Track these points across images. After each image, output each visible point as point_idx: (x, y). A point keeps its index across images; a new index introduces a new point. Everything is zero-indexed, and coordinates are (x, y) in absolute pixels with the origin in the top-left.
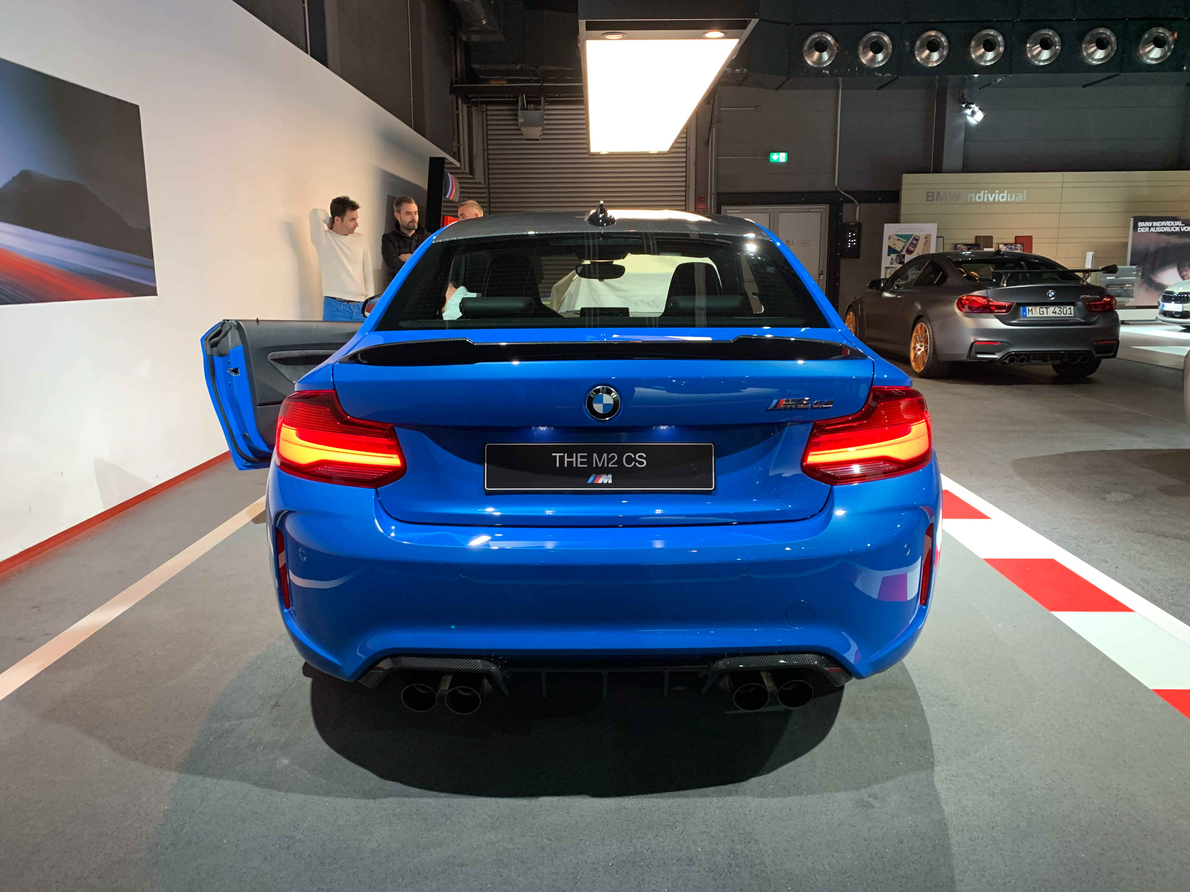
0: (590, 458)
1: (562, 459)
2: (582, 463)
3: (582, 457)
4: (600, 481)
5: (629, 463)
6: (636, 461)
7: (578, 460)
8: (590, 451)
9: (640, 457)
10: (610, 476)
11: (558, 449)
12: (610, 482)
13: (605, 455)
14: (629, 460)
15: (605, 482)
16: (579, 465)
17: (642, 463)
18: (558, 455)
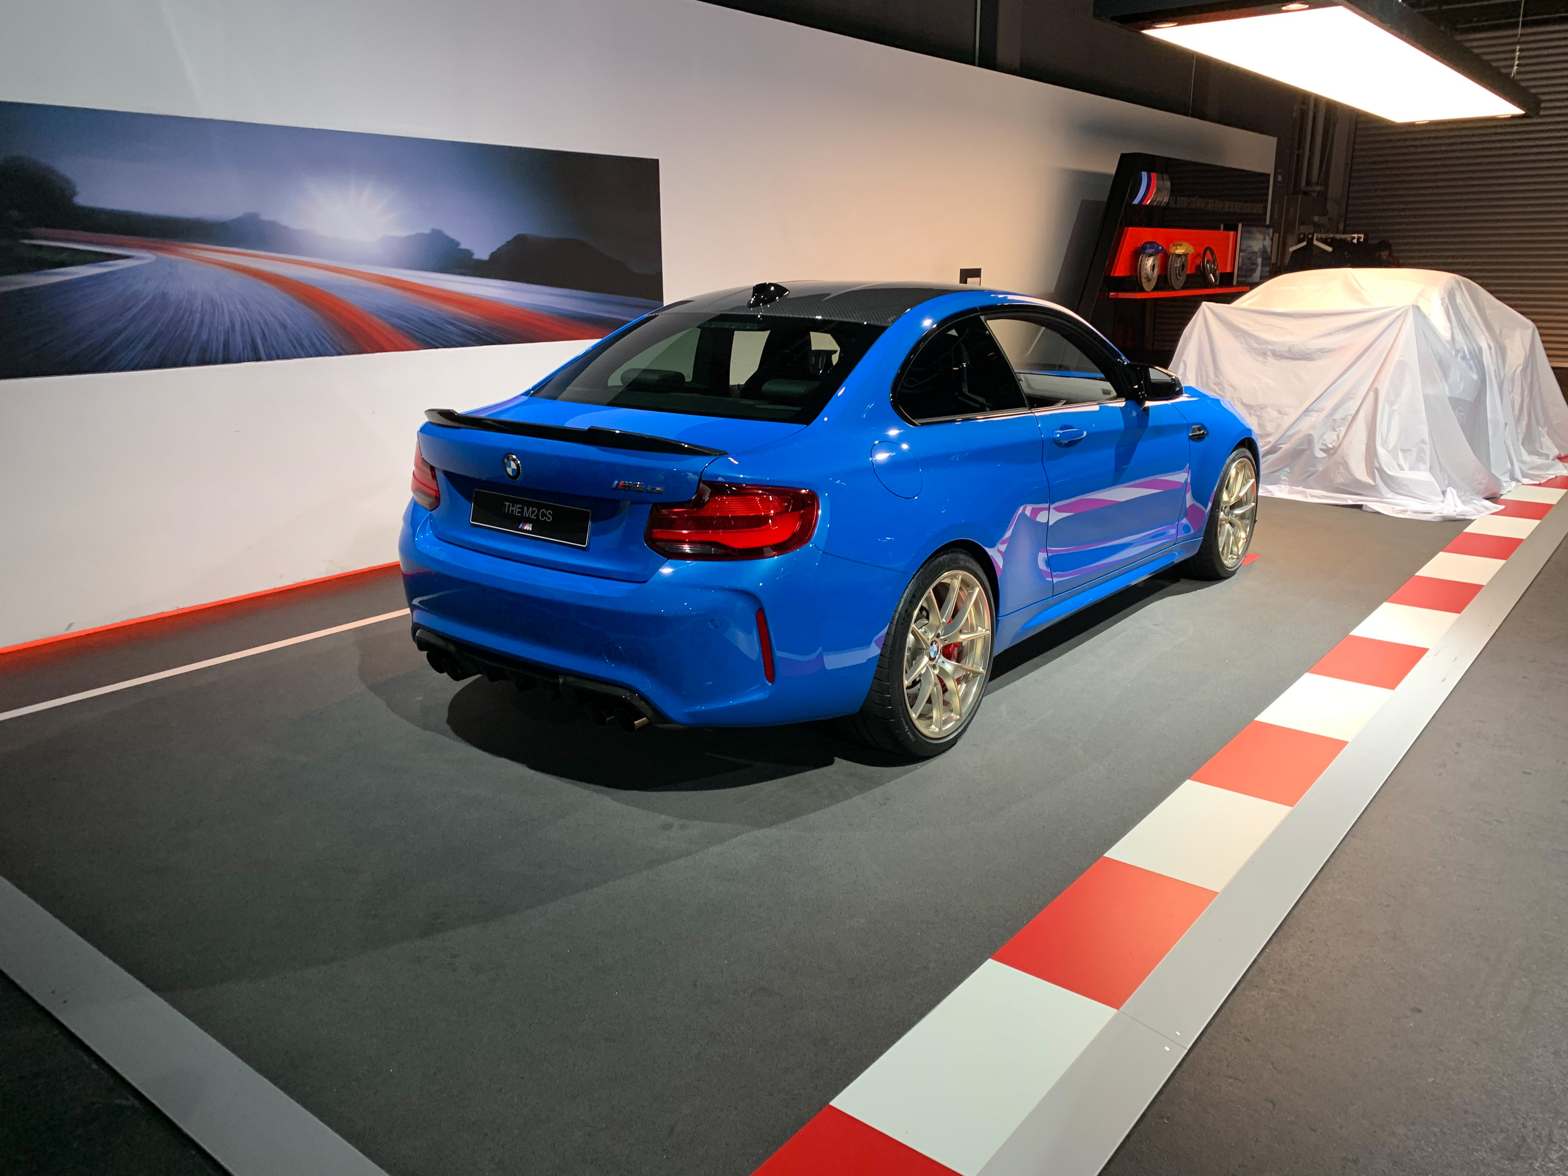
0: (522, 509)
1: (509, 506)
2: (519, 512)
3: (519, 508)
4: (525, 528)
5: (542, 517)
6: (547, 516)
7: (516, 509)
8: (524, 503)
9: (549, 513)
10: (531, 525)
11: (509, 500)
12: (531, 529)
13: (531, 508)
14: (544, 515)
15: (528, 529)
16: (517, 514)
17: (549, 518)
18: (507, 504)
